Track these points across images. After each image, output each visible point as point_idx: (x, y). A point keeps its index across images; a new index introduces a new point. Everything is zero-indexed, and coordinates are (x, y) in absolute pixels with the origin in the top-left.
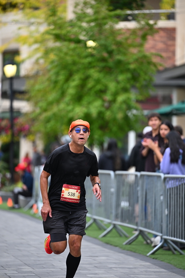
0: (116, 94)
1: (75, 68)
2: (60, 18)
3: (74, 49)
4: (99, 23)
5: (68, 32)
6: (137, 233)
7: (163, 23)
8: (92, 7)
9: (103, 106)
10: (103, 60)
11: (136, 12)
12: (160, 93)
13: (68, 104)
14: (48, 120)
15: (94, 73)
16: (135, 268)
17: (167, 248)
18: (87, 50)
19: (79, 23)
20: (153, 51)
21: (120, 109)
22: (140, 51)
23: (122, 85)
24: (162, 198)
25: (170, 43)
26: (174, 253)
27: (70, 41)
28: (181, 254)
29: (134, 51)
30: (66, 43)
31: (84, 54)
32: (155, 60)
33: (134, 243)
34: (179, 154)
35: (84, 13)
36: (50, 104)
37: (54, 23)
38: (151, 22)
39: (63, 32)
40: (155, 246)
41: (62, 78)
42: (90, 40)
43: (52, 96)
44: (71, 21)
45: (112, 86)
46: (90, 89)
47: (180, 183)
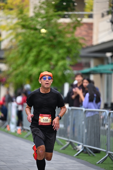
0: (57, 61)
1: (33, 45)
2: (25, 16)
3: (33, 34)
4: (49, 19)
5: (30, 23)
6: (68, 143)
7: (86, 20)
8: (44, 9)
9: (50, 67)
10: (50, 40)
11: (70, 13)
12: (84, 61)
13: (29, 66)
14: (17, 76)
15: (45, 48)
16: (67, 164)
17: (85, 152)
18: (41, 35)
19: (36, 19)
20: (80, 36)
21: (60, 70)
22: (72, 36)
23: (61, 56)
24: (83, 122)
25: (90, 31)
26: (89, 155)
27: (31, 29)
28: (94, 156)
29: (69, 36)
30: (28, 30)
31: (39, 37)
32: (81, 41)
33: (66, 149)
34: (94, 96)
35: (40, 13)
36: (19, 66)
37: (22, 18)
38: (79, 19)
39: (27, 24)
40: (79, 151)
41: (26, 50)
42: (43, 28)
43: (20, 61)
44: (32, 17)
45: (55, 56)
46: (42, 58)
47: (94, 114)
